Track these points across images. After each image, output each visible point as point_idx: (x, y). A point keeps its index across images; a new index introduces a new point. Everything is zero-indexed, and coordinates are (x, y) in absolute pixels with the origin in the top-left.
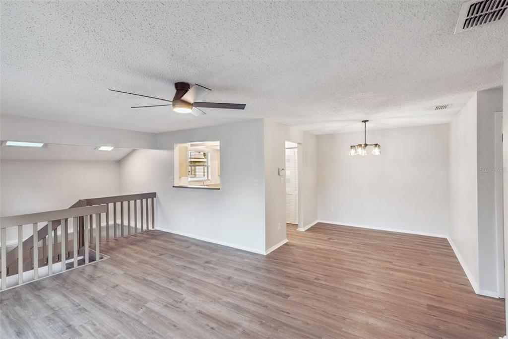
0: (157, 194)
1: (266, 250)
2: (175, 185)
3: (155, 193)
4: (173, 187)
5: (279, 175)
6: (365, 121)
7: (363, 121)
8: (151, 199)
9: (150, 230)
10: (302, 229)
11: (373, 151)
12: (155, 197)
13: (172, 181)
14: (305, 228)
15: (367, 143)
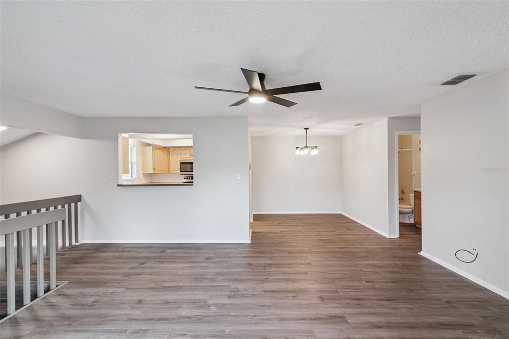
0: (83, 196)
2: (120, 184)
3: (80, 196)
4: (118, 185)
6: (306, 129)
7: (305, 129)
8: (74, 204)
9: (75, 246)
12: (81, 201)
13: (114, 178)
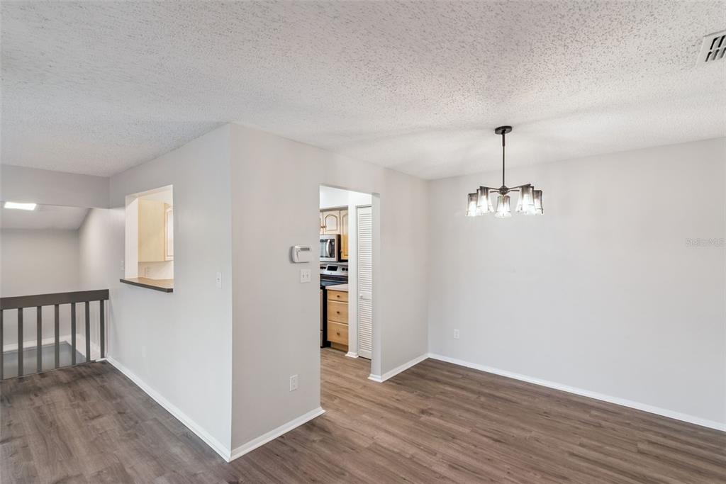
0: (110, 293)
1: (232, 449)
2: (127, 278)
3: (108, 290)
4: (121, 281)
5: (292, 261)
6: (503, 130)
8: (98, 302)
9: (94, 362)
10: (377, 377)
11: (520, 202)
12: (107, 298)
13: (123, 269)
14: (384, 376)
15: (507, 185)
